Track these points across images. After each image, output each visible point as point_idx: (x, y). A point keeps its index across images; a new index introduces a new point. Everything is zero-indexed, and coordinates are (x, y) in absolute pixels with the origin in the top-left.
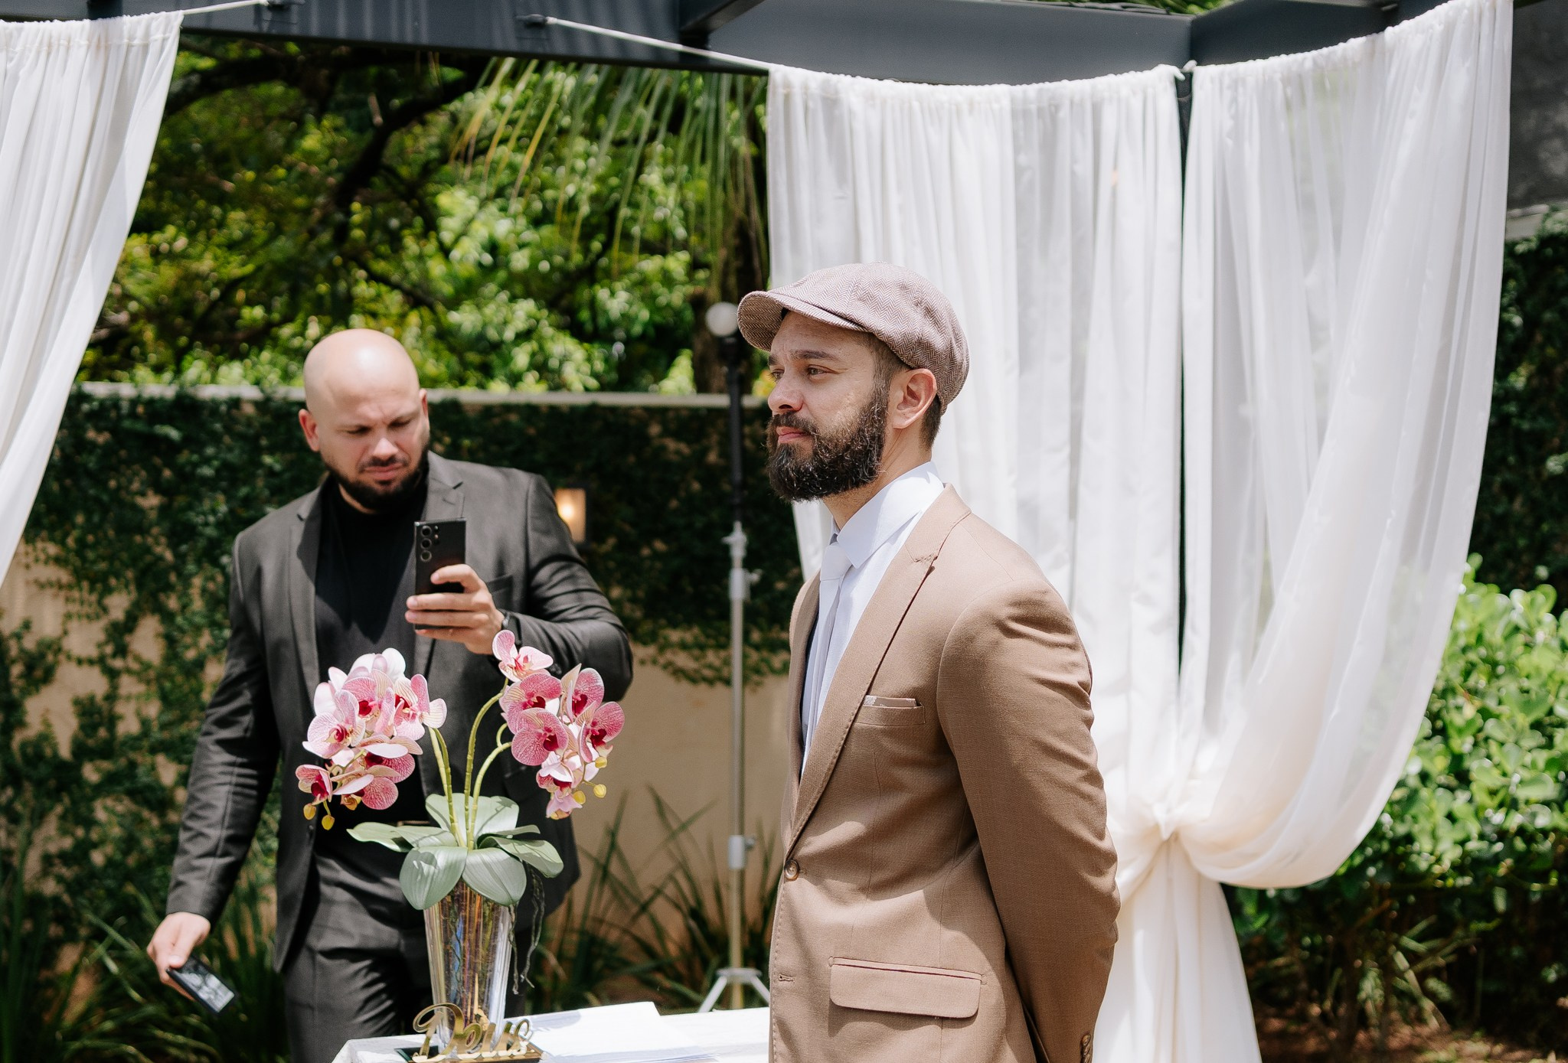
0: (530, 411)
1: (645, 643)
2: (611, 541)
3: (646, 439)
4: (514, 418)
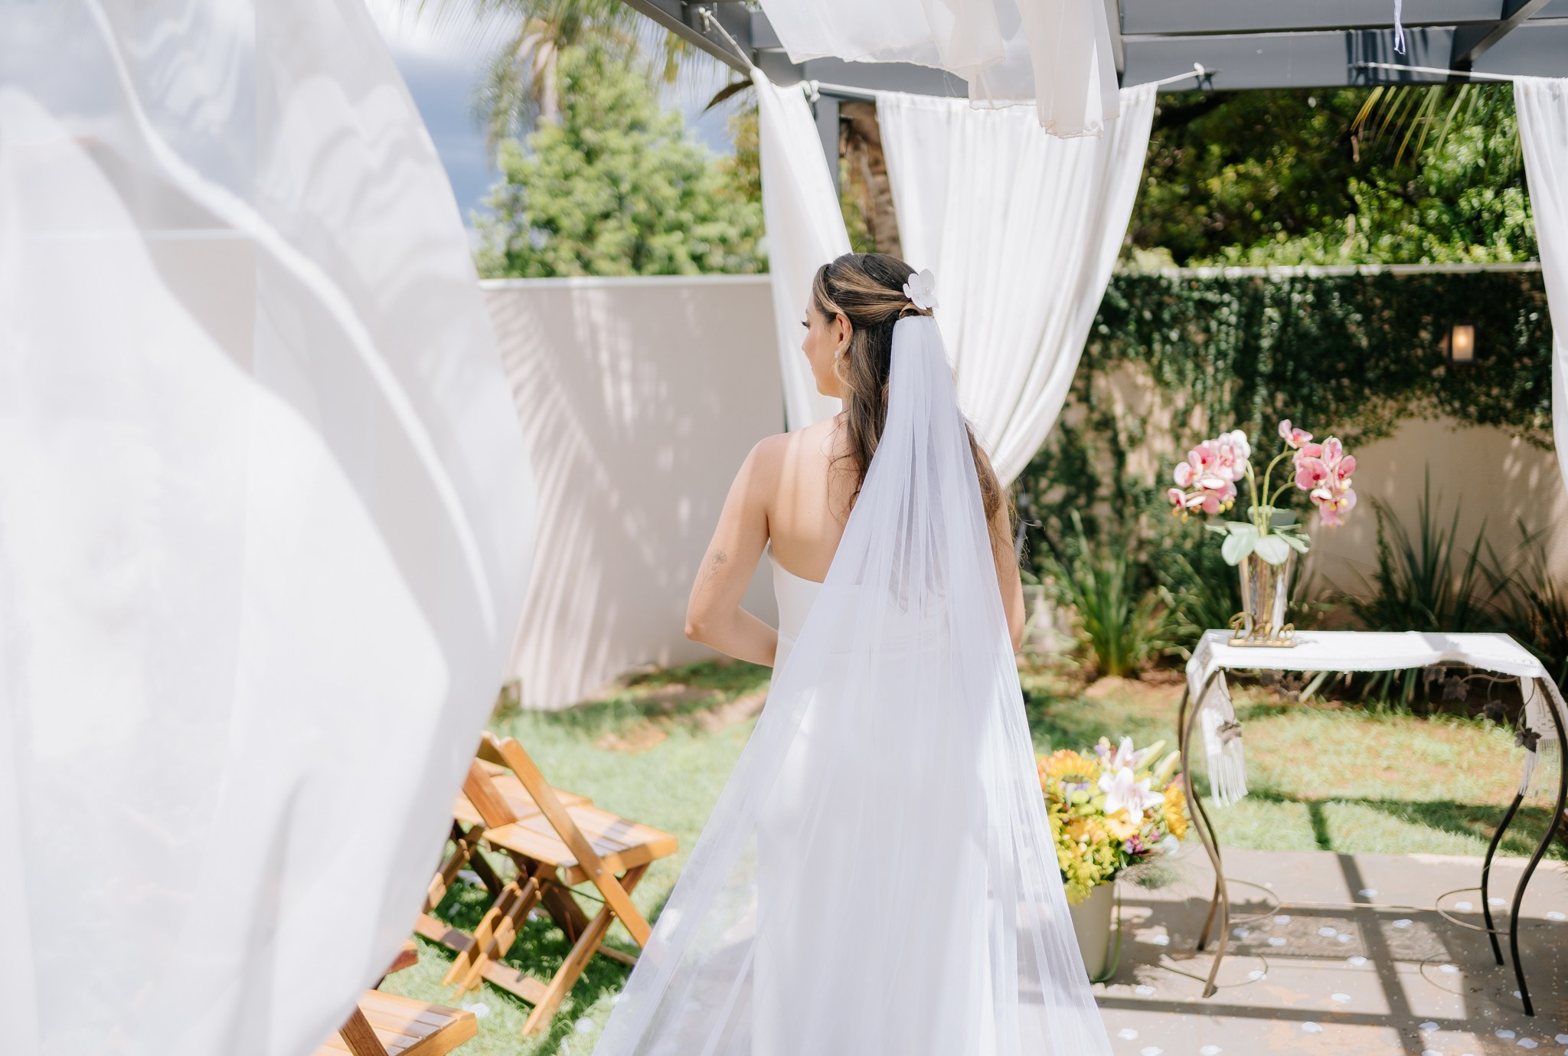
0: (1440, 277)
1: (1514, 423)
2: (1493, 359)
3: (1520, 292)
4: (1428, 281)
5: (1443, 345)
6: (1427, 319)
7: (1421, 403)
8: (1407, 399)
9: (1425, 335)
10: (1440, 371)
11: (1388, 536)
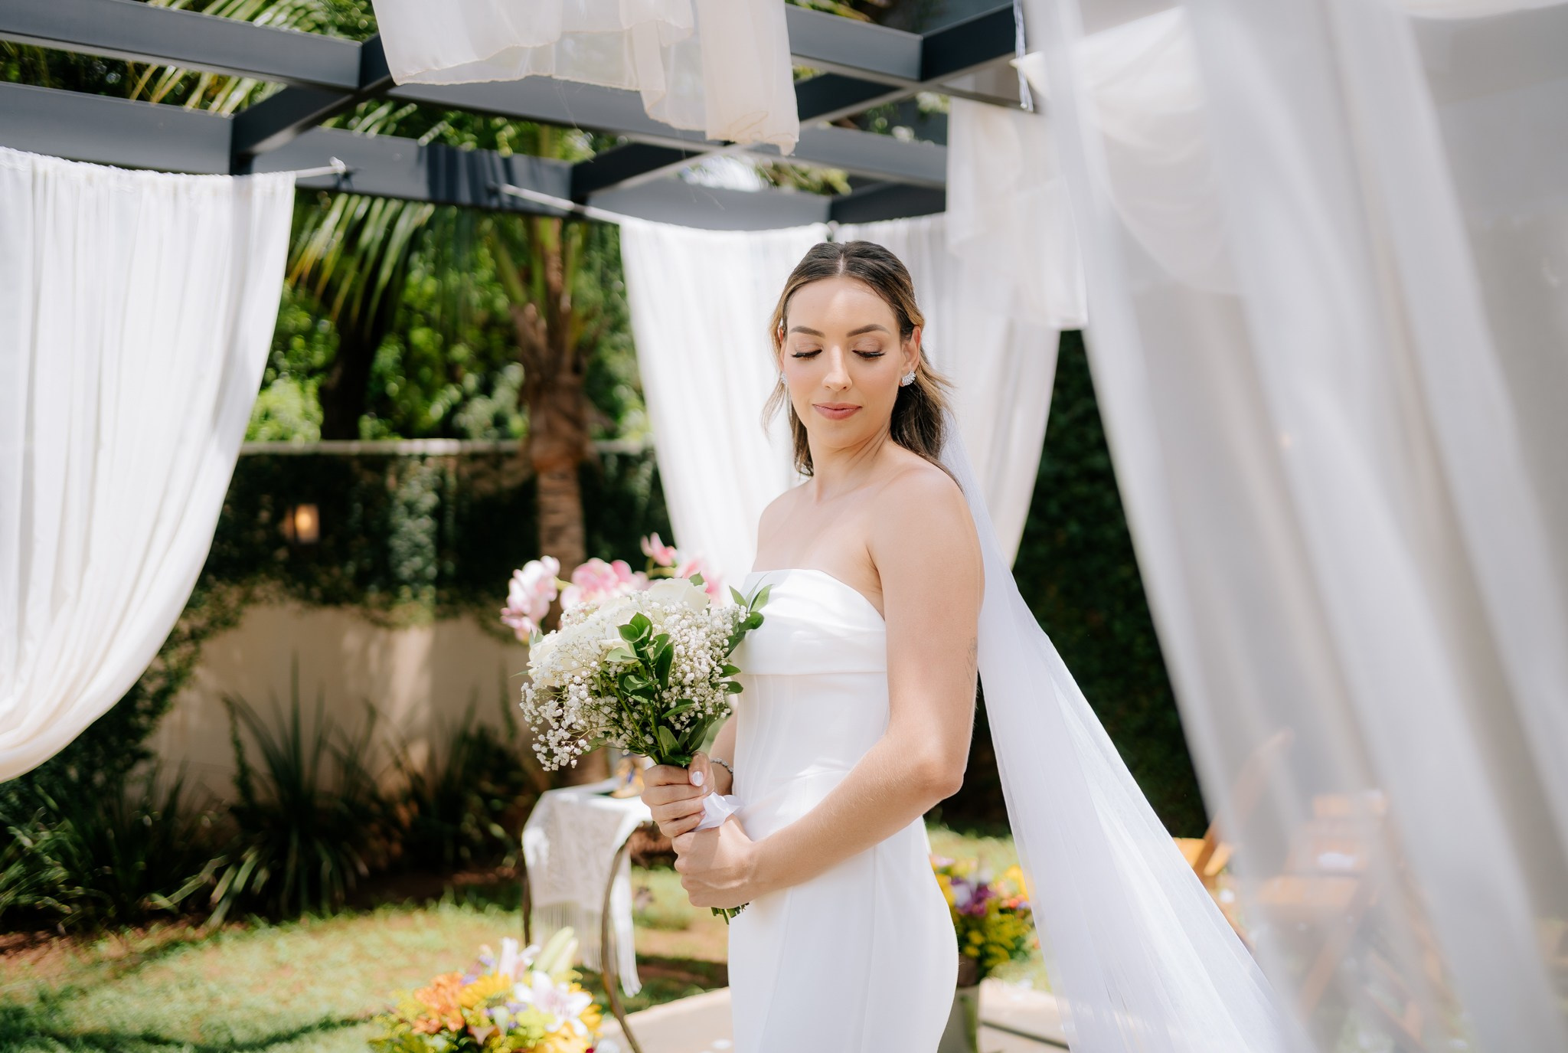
1: (353, 603)
2: (331, 539)
5: (286, 527)
6: (266, 499)
7: (266, 588)
8: (254, 583)
9: (264, 516)
10: (282, 554)
11: (245, 734)
